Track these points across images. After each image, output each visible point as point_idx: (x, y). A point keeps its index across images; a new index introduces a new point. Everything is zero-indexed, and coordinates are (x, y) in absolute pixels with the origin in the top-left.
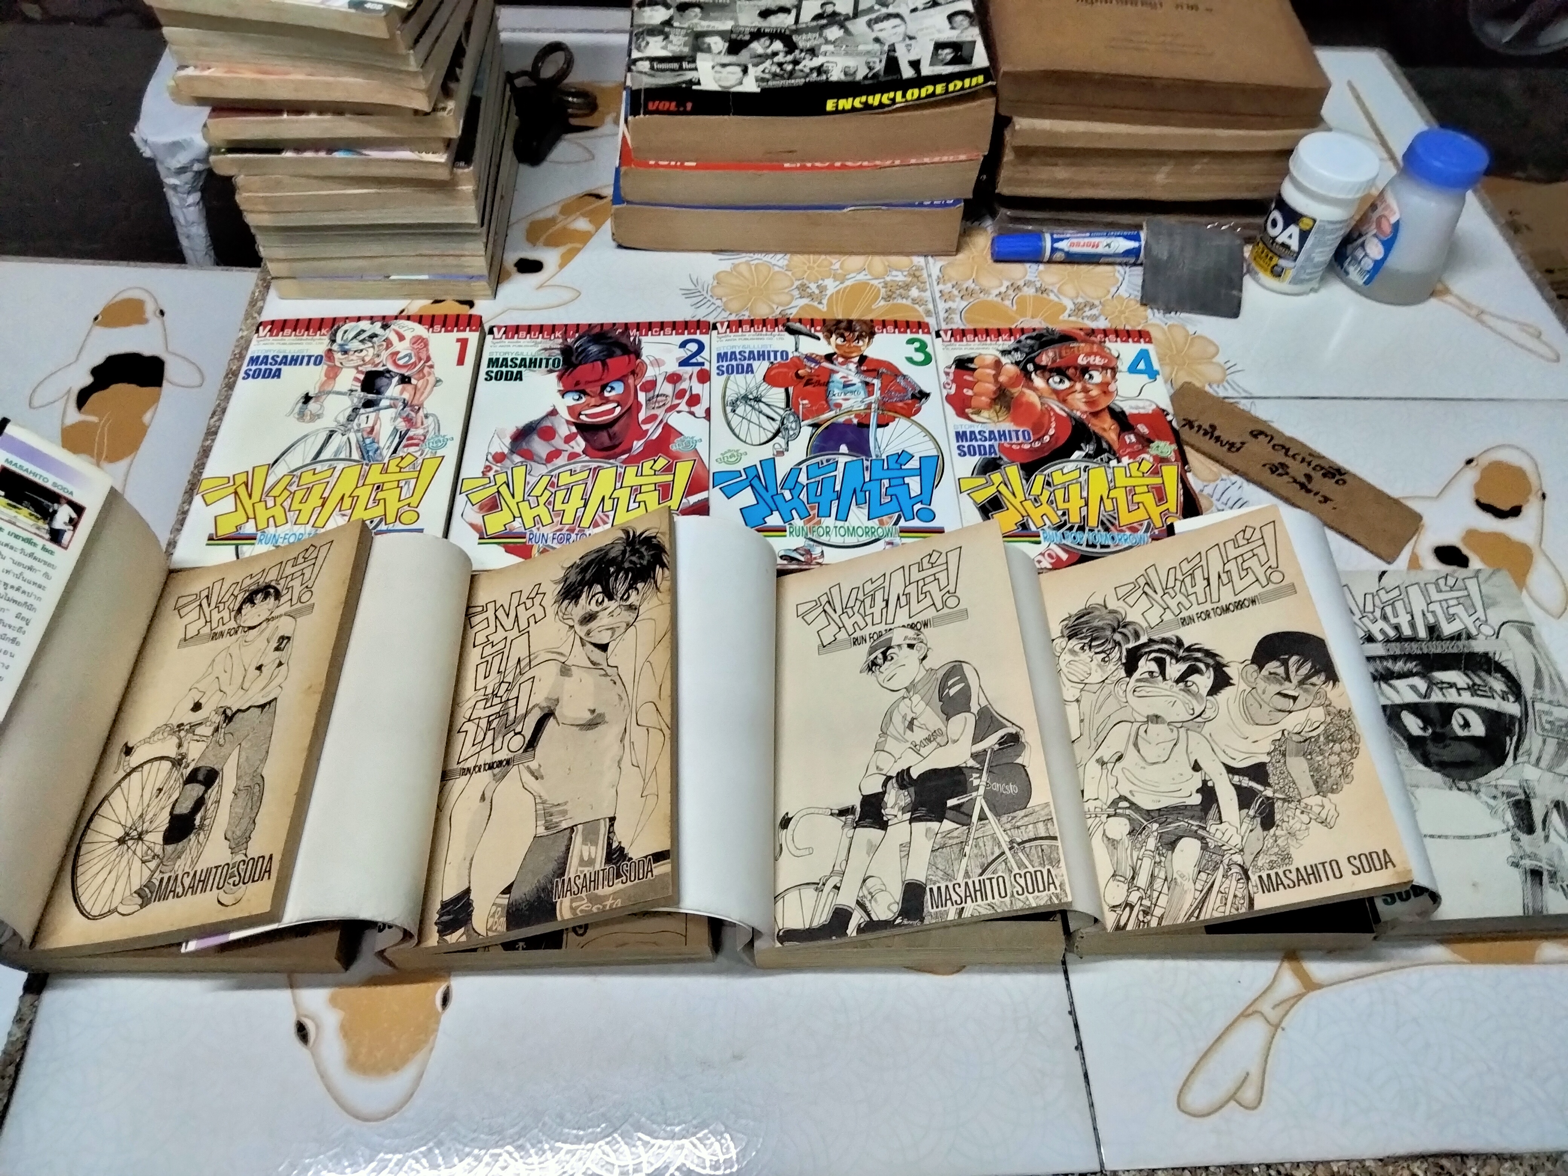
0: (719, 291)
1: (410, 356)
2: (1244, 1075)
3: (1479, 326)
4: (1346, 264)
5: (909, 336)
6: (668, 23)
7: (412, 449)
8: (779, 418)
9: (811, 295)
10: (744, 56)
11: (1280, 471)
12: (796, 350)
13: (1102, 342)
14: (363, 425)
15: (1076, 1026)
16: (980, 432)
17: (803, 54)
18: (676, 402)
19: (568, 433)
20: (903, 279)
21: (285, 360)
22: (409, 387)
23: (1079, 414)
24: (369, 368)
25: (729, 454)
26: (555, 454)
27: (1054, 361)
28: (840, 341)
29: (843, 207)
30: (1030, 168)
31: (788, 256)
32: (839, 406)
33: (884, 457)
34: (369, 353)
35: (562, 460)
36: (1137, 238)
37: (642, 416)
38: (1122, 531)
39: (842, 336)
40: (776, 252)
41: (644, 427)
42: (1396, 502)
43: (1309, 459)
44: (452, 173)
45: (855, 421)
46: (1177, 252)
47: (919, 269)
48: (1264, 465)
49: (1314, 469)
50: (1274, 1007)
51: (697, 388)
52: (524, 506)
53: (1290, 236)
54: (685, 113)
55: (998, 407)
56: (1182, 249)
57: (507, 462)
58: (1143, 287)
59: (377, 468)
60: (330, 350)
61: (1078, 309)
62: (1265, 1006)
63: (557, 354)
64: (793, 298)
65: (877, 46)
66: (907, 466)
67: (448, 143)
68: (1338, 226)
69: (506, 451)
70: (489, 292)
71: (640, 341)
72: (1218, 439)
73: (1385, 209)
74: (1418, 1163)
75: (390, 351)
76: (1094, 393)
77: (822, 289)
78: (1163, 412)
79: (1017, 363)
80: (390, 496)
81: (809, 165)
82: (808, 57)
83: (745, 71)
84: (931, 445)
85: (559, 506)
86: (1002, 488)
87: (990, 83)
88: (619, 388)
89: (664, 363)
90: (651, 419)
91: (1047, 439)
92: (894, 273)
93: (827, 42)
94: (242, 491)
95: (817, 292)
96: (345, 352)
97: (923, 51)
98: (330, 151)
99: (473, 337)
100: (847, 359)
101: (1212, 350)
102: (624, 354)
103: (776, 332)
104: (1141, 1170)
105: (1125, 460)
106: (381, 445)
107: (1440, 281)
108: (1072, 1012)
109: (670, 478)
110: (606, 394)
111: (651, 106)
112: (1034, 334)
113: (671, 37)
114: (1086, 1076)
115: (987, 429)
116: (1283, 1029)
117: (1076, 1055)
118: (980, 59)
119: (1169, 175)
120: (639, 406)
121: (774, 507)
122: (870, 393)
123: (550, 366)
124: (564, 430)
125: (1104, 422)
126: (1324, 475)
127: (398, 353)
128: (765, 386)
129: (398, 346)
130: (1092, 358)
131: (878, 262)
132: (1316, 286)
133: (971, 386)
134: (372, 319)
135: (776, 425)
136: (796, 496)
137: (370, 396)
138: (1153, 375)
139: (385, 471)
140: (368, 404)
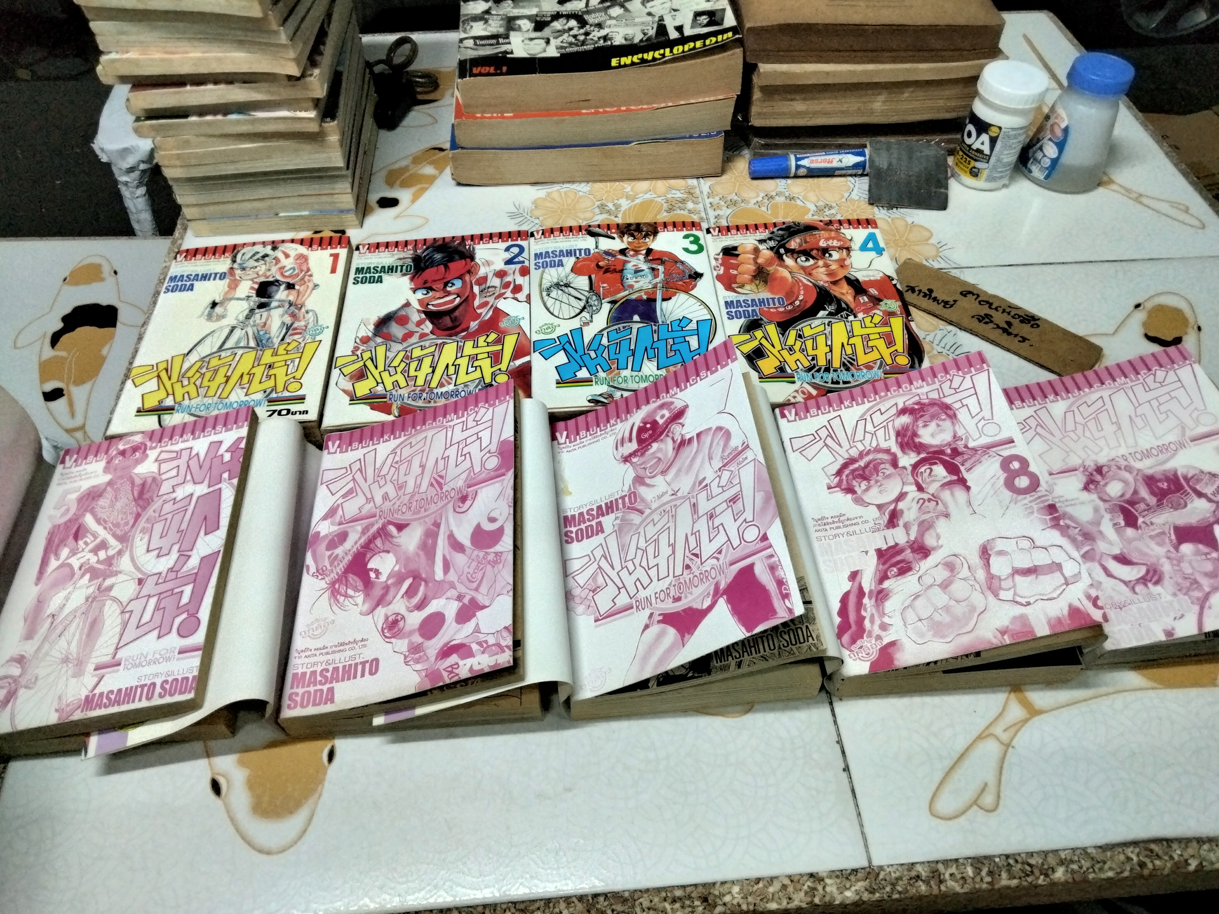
0: (537, 213)
1: (294, 269)
2: (982, 785)
3: (1139, 206)
4: (1029, 165)
5: (685, 232)
6: (488, 12)
7: (296, 337)
8: (584, 298)
9: (609, 212)
10: (547, 32)
11: (987, 320)
12: (597, 247)
13: (837, 230)
14: (258, 321)
15: (843, 752)
16: (744, 301)
17: (592, 28)
18: (503, 291)
19: (418, 319)
20: (681, 196)
21: (197, 277)
22: (293, 292)
23: (822, 283)
24: (262, 279)
25: (545, 327)
26: (409, 335)
27: (800, 245)
28: (631, 239)
29: (630, 142)
30: (774, 104)
31: (590, 184)
32: (631, 286)
33: (669, 322)
34: (262, 268)
35: (415, 339)
36: (863, 154)
37: (477, 303)
38: (861, 369)
39: (632, 235)
40: (580, 182)
41: (479, 311)
42: (1081, 338)
43: (1008, 310)
44: (321, 126)
45: (645, 297)
46: (894, 162)
47: (694, 188)
48: (973, 317)
49: (1013, 317)
50: (1005, 731)
51: (520, 280)
52: (385, 375)
53: (982, 143)
54: (501, 74)
55: (757, 282)
56: (899, 159)
57: (372, 344)
58: (870, 191)
59: (268, 353)
60: (232, 268)
61: (820, 210)
62: (998, 730)
63: (409, 262)
64: (594, 214)
65: (650, 18)
66: (687, 328)
67: (316, 103)
68: (1020, 132)
69: (370, 334)
70: (357, 222)
71: (474, 248)
72: (935, 299)
73: (1056, 118)
74: (1131, 849)
75: (279, 266)
76: (834, 267)
77: (617, 207)
78: (891, 279)
79: (772, 249)
80: (280, 372)
81: (601, 110)
82: (597, 29)
83: (548, 42)
84: (705, 311)
85: (412, 373)
86: (764, 342)
87: (737, 36)
88: (458, 284)
89: (493, 263)
90: (484, 305)
91: (797, 303)
92: (674, 192)
93: (611, 18)
94: (164, 375)
95: (613, 209)
96: (244, 269)
97: (685, 19)
98: (225, 114)
99: (343, 252)
100: (637, 252)
101: (927, 234)
102: (461, 259)
103: (581, 235)
104: (902, 865)
105: (861, 316)
106: (272, 335)
107: (1105, 173)
108: (840, 742)
109: (500, 347)
110: (448, 289)
111: (475, 71)
112: (784, 226)
113: (490, 22)
114: (853, 791)
115: (749, 298)
116: (1013, 747)
117: (845, 775)
118: (730, 20)
119: (884, 102)
120: (474, 296)
121: (582, 364)
122: (656, 276)
123: (404, 271)
124: (415, 317)
125: (842, 288)
126: (1022, 322)
127: (284, 267)
128: (572, 275)
129: (284, 262)
130: (831, 241)
131: (661, 185)
132: (1007, 182)
133: (736, 267)
134: (264, 243)
135: (582, 304)
136: (599, 355)
137: (263, 300)
138: (880, 251)
139: (275, 354)
140: (261, 306)
